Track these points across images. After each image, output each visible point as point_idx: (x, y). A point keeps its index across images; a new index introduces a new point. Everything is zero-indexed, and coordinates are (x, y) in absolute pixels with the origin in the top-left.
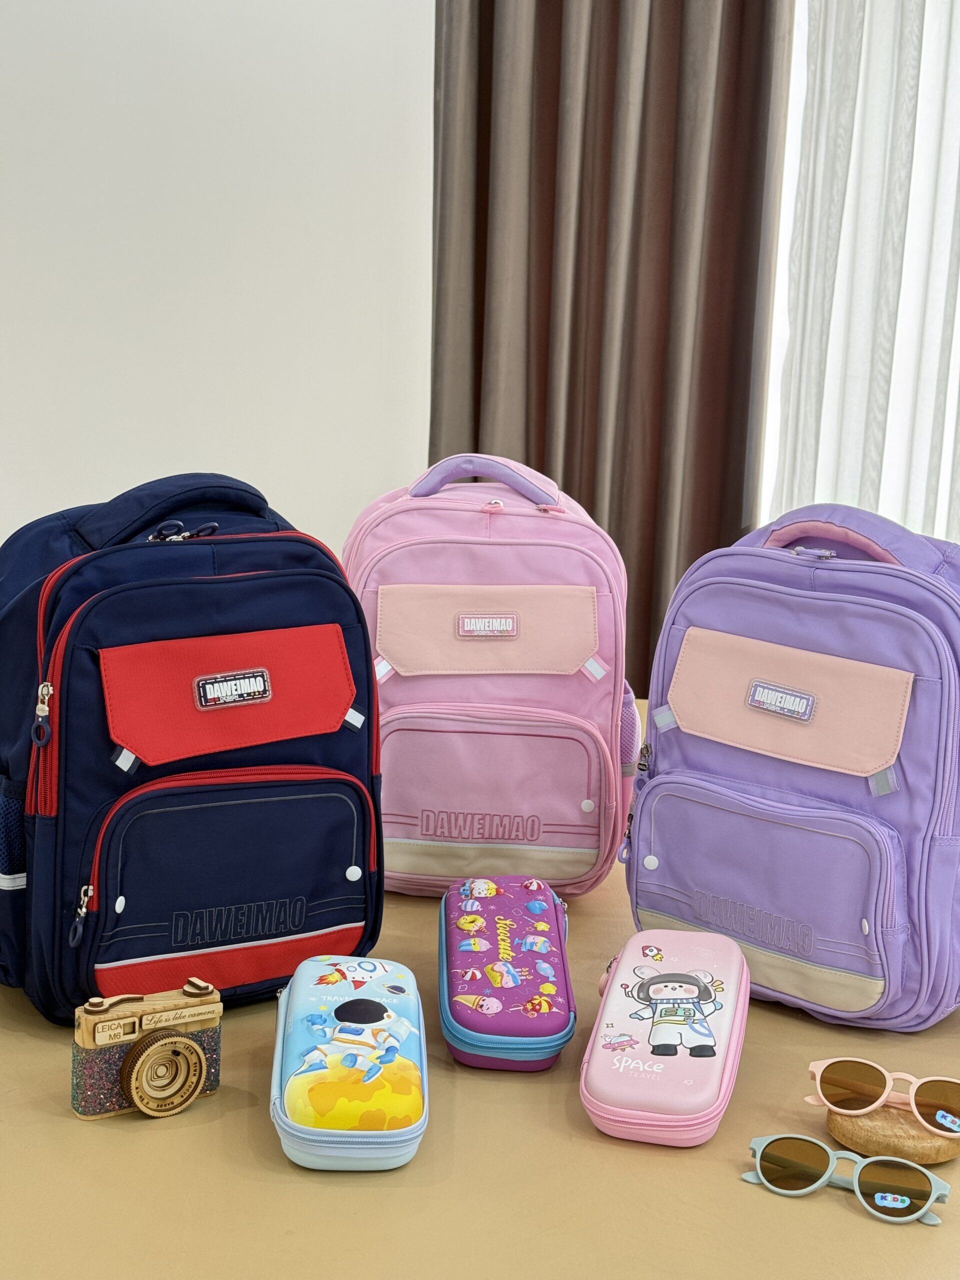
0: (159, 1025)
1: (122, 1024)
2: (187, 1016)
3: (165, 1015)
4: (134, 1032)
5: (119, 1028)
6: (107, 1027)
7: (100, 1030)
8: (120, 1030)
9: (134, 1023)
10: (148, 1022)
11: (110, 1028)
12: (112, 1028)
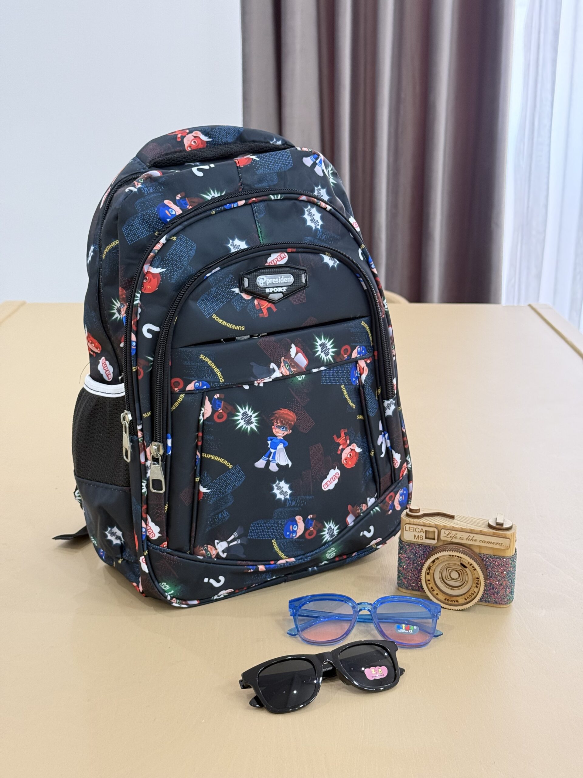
0: (454, 540)
1: (424, 530)
2: (478, 540)
3: (459, 534)
4: (434, 539)
5: (422, 533)
6: (413, 529)
7: (407, 529)
8: (424, 535)
9: (435, 532)
10: (446, 535)
11: (415, 530)
12: (417, 531)
